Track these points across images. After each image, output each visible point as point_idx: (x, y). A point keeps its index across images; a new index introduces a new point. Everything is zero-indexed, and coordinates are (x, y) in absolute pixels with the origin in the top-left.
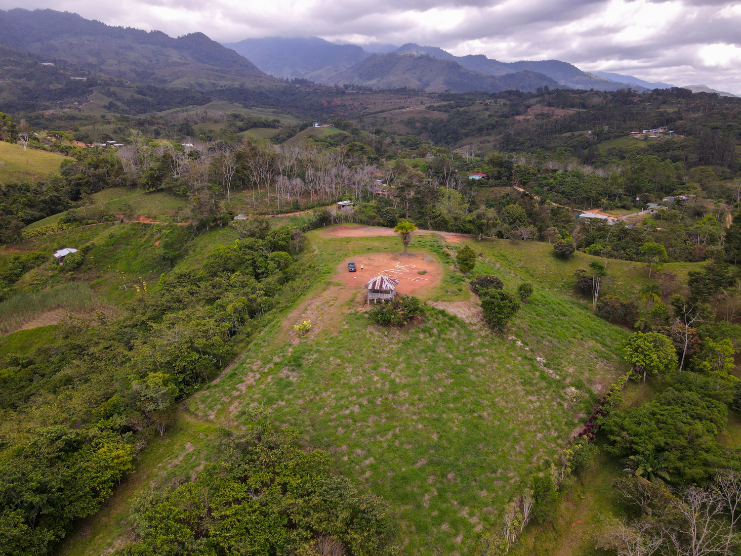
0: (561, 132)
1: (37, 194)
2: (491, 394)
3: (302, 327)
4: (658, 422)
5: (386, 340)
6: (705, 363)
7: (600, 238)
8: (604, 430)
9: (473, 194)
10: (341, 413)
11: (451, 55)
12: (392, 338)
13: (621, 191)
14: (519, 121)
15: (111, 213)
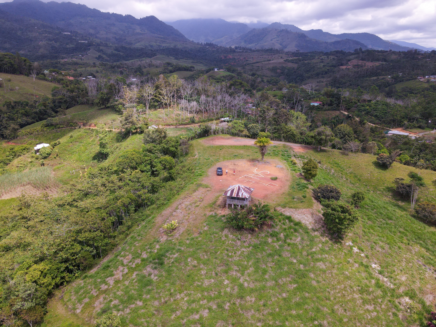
0: (370, 76)
1: (32, 108)
2: (331, 301)
3: (169, 226)
5: (239, 243)
7: (407, 150)
9: (313, 115)
10: (191, 318)
12: (244, 242)
13: (418, 116)
14: (343, 69)
15: (74, 121)
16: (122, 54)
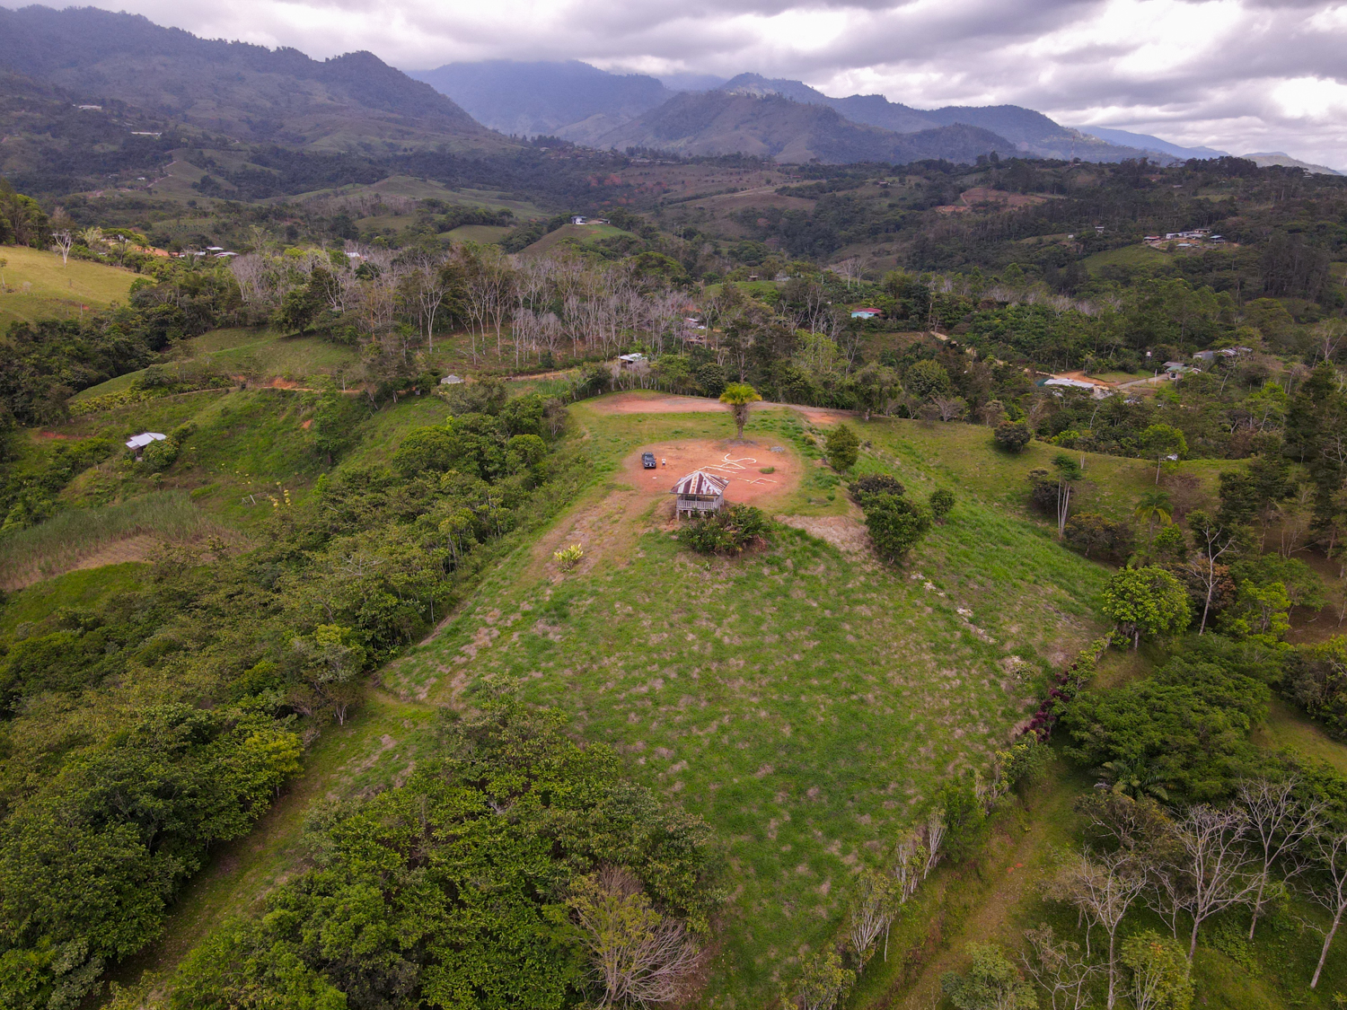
0: (1018, 236)
1: (92, 339)
2: (880, 666)
3: (567, 555)
4: (1152, 709)
5: (708, 576)
6: (1240, 622)
7: (1079, 420)
8: (1065, 723)
9: (857, 344)
10: (634, 691)
11: (823, 95)
12: (718, 573)
13: (1118, 340)
14: (944, 216)
15: (222, 373)
16: (275, 172)
